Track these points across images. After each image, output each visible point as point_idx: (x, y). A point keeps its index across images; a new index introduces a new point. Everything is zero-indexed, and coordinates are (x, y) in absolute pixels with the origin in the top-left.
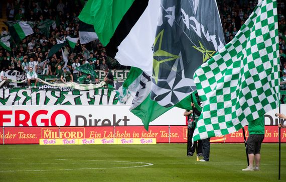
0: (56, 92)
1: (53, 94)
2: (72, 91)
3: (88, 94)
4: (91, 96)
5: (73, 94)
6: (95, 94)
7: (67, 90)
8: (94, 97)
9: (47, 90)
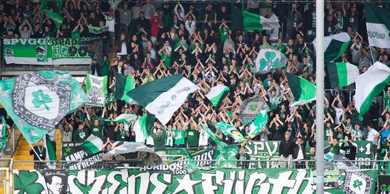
0: (165, 175)
1: (160, 178)
2: (190, 174)
3: (214, 178)
4: (219, 181)
5: (191, 179)
6: (224, 179)
7: (183, 172)
8: (224, 183)
9: (151, 172)
